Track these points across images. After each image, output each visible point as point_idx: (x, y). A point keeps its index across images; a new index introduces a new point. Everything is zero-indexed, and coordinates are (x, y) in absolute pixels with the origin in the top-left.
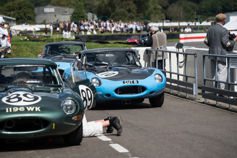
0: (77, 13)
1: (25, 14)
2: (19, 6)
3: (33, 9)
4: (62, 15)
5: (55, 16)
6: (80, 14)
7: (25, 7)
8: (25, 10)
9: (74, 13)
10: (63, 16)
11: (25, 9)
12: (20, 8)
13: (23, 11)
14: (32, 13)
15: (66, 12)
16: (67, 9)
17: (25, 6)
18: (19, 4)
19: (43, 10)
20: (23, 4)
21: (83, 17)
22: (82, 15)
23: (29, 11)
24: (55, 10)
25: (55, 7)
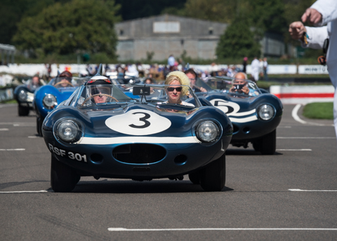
0: (234, 36)
1: (89, 37)
2: (74, 17)
3: (112, 26)
4: (201, 40)
5: (182, 42)
6: (240, 37)
7: (90, 19)
8: (90, 28)
9: (227, 36)
10: (201, 43)
11: (91, 24)
12: (78, 23)
13: (85, 29)
14: (108, 33)
15: (211, 32)
16: (213, 26)
17: (90, 15)
18: (76, 11)
19: (151, 28)
20: (87, 11)
21: (249, 46)
22: (246, 42)
23: (99, 29)
24: (182, 28)
25: (183, 20)
